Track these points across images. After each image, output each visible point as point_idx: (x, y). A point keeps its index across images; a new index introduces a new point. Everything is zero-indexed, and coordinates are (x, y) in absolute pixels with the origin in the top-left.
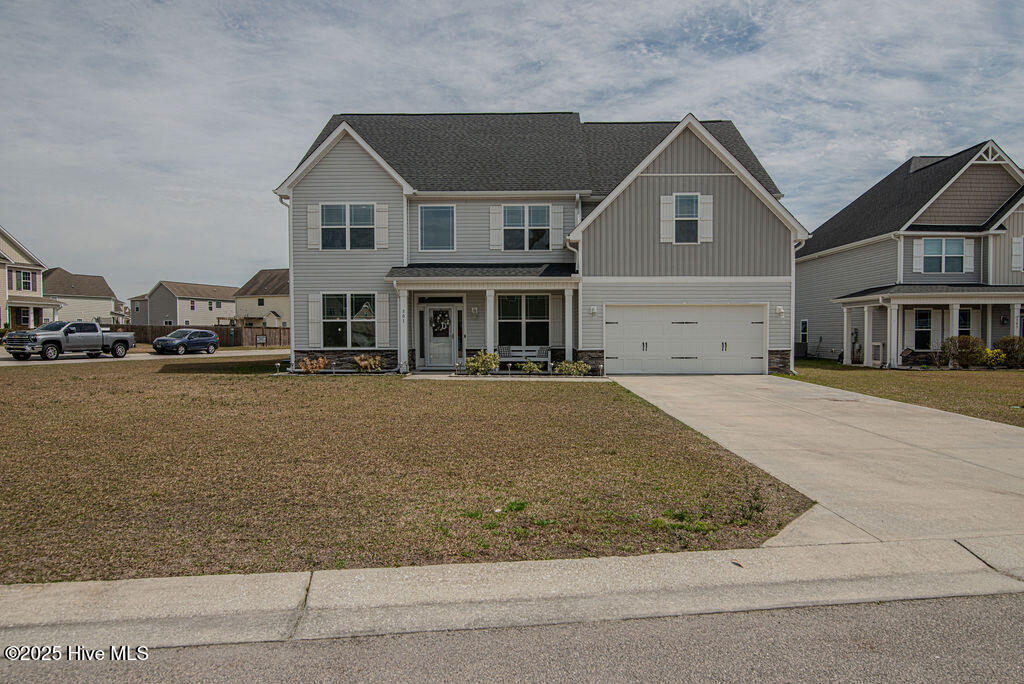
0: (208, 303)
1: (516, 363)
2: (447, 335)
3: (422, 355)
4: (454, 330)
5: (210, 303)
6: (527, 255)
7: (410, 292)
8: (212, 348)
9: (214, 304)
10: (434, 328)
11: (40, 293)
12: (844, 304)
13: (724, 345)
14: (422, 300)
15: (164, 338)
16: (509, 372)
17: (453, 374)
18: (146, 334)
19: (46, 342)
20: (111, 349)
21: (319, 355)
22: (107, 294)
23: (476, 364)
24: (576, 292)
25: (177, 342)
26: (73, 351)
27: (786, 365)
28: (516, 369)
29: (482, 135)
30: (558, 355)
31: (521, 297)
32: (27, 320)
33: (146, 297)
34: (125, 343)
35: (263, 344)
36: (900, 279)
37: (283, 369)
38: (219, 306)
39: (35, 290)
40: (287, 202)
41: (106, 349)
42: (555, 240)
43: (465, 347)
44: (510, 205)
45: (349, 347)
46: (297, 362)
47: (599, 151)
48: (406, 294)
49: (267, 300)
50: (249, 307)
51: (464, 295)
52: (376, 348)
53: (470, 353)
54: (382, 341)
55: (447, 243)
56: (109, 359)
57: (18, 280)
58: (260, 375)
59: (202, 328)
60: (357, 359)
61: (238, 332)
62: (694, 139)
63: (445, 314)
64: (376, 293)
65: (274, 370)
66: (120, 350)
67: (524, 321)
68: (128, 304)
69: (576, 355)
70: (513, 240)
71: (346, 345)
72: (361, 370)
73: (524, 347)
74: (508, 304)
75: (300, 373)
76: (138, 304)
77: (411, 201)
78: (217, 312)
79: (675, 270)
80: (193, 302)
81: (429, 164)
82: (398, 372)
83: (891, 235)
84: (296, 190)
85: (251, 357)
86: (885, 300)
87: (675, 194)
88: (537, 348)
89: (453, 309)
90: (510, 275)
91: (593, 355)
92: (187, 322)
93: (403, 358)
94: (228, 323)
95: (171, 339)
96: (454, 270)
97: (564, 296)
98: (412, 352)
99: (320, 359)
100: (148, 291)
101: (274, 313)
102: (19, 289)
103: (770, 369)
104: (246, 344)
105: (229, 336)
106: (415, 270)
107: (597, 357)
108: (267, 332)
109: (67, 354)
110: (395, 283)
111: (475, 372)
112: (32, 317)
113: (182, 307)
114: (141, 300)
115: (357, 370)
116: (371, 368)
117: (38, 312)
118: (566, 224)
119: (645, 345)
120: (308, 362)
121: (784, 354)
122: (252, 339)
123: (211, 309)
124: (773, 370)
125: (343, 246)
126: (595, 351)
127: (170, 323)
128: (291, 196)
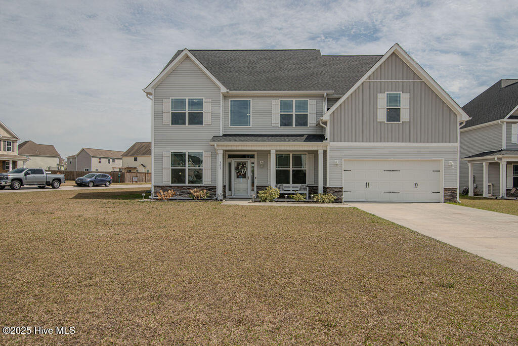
0: (107, 159)
1: (290, 194)
2: (245, 177)
3: (230, 189)
4: (249, 174)
5: (109, 160)
6: (294, 129)
7: (224, 151)
8: (108, 183)
9: (111, 160)
10: (237, 173)
11: (16, 153)
12: (469, 161)
13: (416, 185)
14: (230, 156)
15: (82, 178)
16: (286, 200)
17: (251, 201)
18: (73, 175)
19: (13, 180)
20: (50, 184)
21: (168, 188)
22: (55, 154)
23: (265, 195)
24: (325, 152)
25: (89, 180)
26: (29, 185)
27: (455, 197)
28: (290, 198)
29: (265, 61)
30: (313, 190)
31: (289, 154)
32: (8, 168)
33: (76, 157)
34: (59, 180)
35: (136, 181)
36: (504, 147)
37: (147, 197)
38: (113, 161)
39: (13, 151)
40: (151, 97)
41: (48, 184)
42: (312, 121)
43: (256, 184)
44: (283, 99)
45: (187, 184)
46: (155, 192)
47: (334, 70)
48: (222, 152)
49: (139, 158)
50: (130, 162)
51: (255, 153)
52: (203, 185)
53: (260, 188)
54: (206, 180)
55: (247, 122)
56: (49, 190)
57: (5, 145)
58: (133, 201)
59: (103, 172)
60: (192, 191)
61: (123, 175)
62: (398, 60)
63: (244, 165)
64: (203, 151)
65: (141, 197)
66: (56, 184)
67: (291, 169)
68: (66, 160)
69: (326, 190)
70: (286, 120)
71: (185, 183)
72: (194, 198)
73: (291, 184)
74: (282, 159)
75: (157, 199)
76: (71, 160)
77: (225, 97)
78: (112, 164)
79: (383, 138)
80: (100, 159)
81: (235, 76)
82: (217, 199)
83: (499, 121)
84: (156, 90)
85: (129, 189)
86: (499, 159)
87: (386, 93)
88: (299, 185)
89: (249, 161)
90: (285, 141)
91: (336, 190)
92: (97, 170)
93: (220, 191)
94: (118, 170)
95: (86, 178)
96: (251, 138)
97: (317, 154)
98: (224, 187)
99: (169, 191)
100: (76, 153)
101: (142, 165)
102: (4, 150)
103: (445, 199)
104: (127, 181)
105: (118, 177)
106: (227, 138)
107: (338, 191)
108: (138, 175)
109: (26, 186)
110: (215, 145)
111: (265, 200)
112: (11, 166)
113: (94, 161)
114: (73, 158)
115: (192, 198)
116: (201, 197)
117: (15, 163)
118: (318, 111)
119: (367, 184)
120: (162, 193)
121: (453, 191)
122: (130, 179)
123: (109, 163)
124: (447, 200)
125: (184, 123)
126: (338, 188)
127: (88, 170)
128: (153, 93)
